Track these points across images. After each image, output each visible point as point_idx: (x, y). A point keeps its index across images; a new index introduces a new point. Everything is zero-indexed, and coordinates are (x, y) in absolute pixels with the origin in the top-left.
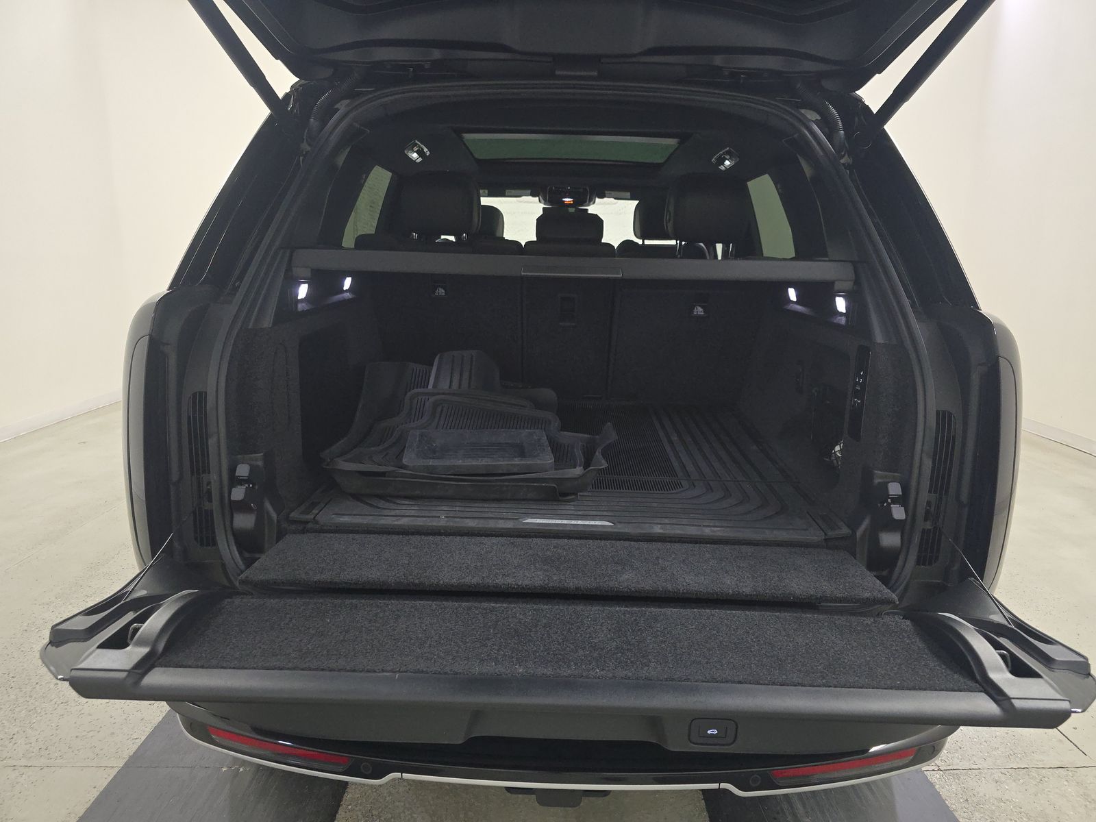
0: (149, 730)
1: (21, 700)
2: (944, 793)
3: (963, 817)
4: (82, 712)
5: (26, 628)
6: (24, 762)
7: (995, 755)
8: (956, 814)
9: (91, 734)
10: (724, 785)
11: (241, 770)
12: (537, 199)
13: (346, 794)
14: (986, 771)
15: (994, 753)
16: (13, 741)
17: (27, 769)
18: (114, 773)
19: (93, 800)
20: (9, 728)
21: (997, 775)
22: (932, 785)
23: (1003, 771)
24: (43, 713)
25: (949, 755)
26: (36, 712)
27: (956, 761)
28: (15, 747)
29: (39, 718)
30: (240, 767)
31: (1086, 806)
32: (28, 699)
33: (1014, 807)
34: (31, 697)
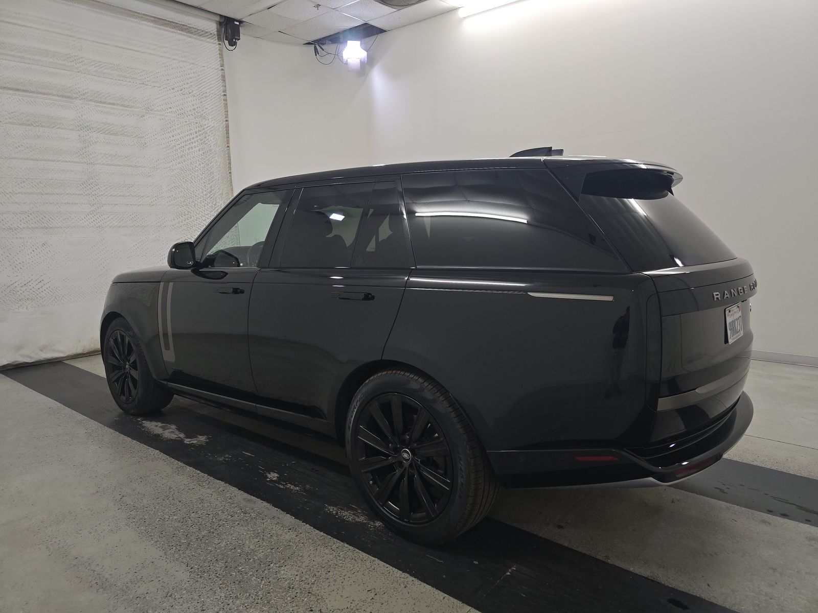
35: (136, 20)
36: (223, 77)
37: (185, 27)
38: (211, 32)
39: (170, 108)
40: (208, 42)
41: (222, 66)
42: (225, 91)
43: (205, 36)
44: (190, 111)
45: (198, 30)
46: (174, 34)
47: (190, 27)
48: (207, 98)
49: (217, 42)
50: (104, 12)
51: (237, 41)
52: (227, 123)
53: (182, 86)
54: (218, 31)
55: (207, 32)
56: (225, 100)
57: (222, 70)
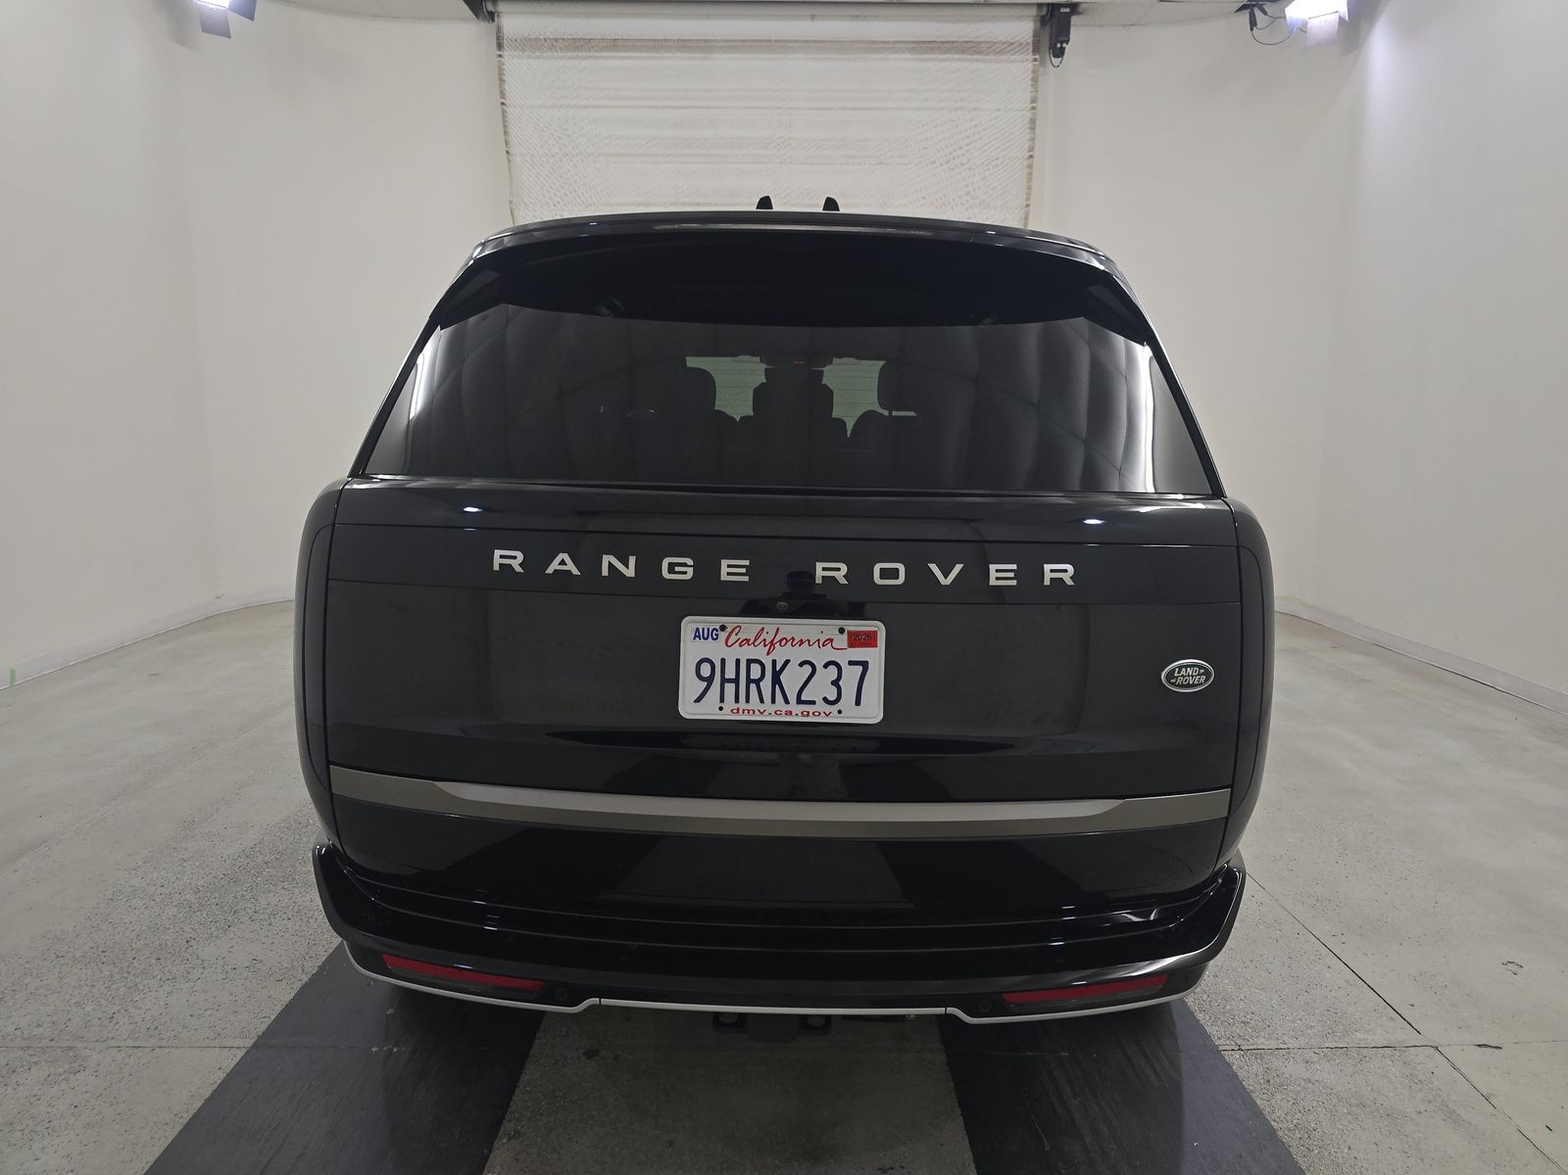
0: (279, 1008)
1: (116, 977)
2: (1241, 1074)
3: (1261, 1099)
4: (195, 989)
5: (111, 897)
6: (131, 1043)
7: (1309, 1035)
8: (1254, 1095)
9: (209, 1012)
10: (951, 1010)
11: (395, 1050)
12: (758, 359)
13: (523, 1075)
14: (1296, 1051)
15: (1309, 1031)
16: (114, 1021)
17: (135, 1050)
18: (242, 1054)
19: (219, 1082)
20: (107, 1007)
21: (1309, 1055)
22: (1229, 1066)
23: (1316, 1050)
24: (146, 990)
25: (1254, 1034)
26: (138, 989)
27: (1261, 1040)
28: (117, 1026)
29: (142, 996)
30: (394, 1047)
31: (1410, 1087)
32: (126, 975)
33: (1324, 1088)
34: (129, 973)
35: (879, 56)
36: (1033, 121)
37: (970, 45)
38: (1022, 41)
39: (924, 198)
40: (1013, 61)
41: (1034, 100)
42: (1031, 149)
43: (1008, 52)
44: (960, 197)
45: (995, 43)
46: (946, 64)
47: (979, 43)
48: (996, 169)
49: (1030, 56)
50: (831, 56)
51: (1064, 45)
52: (1027, 209)
53: (951, 154)
54: (1036, 35)
55: (1012, 44)
56: (1030, 166)
57: (1033, 108)
